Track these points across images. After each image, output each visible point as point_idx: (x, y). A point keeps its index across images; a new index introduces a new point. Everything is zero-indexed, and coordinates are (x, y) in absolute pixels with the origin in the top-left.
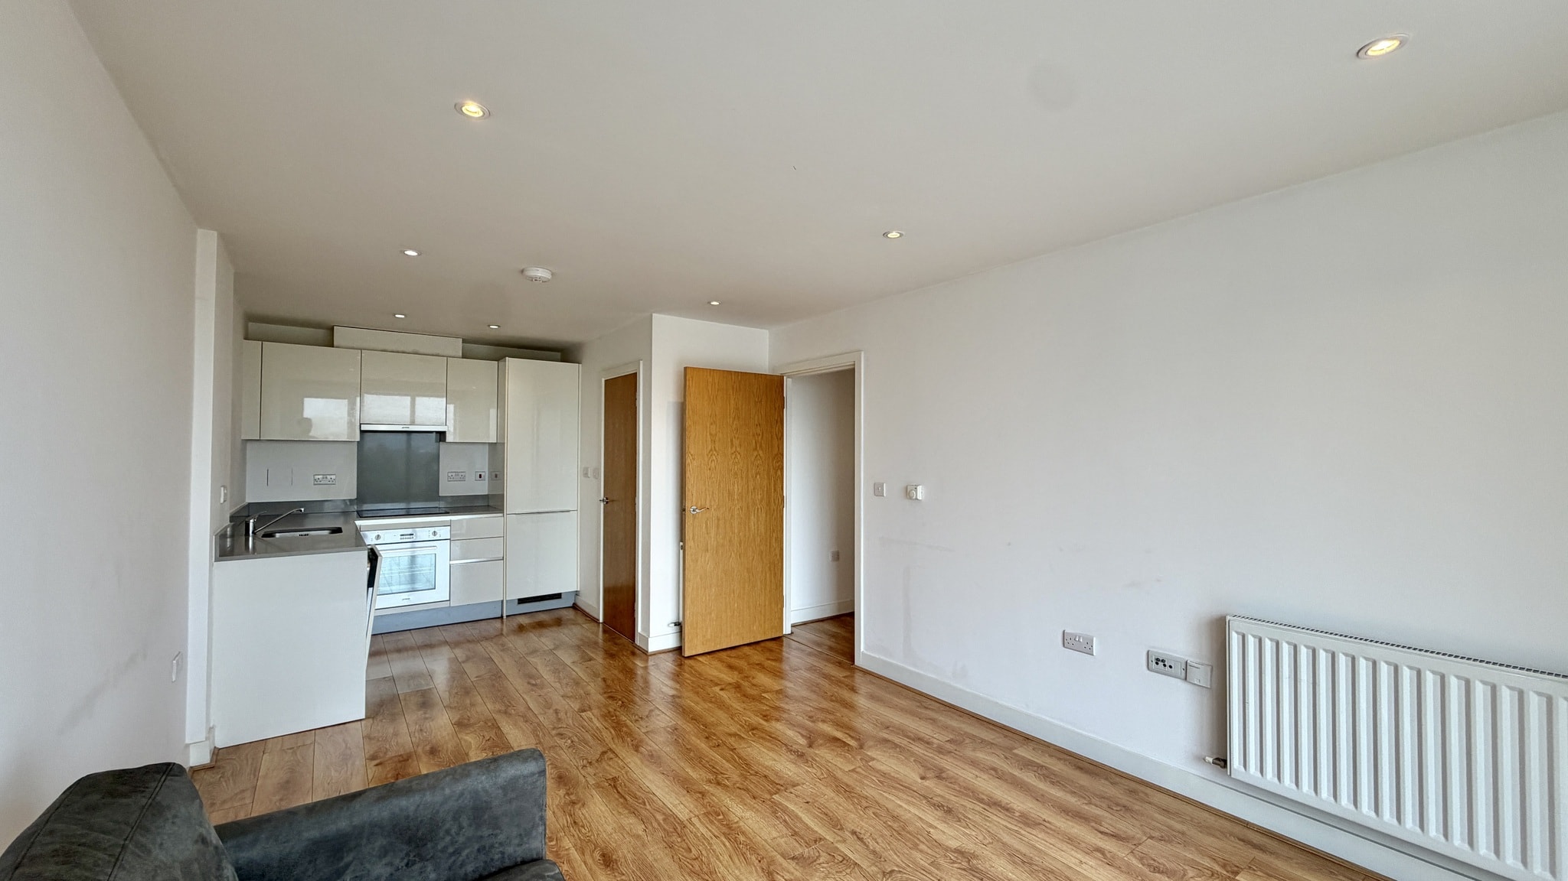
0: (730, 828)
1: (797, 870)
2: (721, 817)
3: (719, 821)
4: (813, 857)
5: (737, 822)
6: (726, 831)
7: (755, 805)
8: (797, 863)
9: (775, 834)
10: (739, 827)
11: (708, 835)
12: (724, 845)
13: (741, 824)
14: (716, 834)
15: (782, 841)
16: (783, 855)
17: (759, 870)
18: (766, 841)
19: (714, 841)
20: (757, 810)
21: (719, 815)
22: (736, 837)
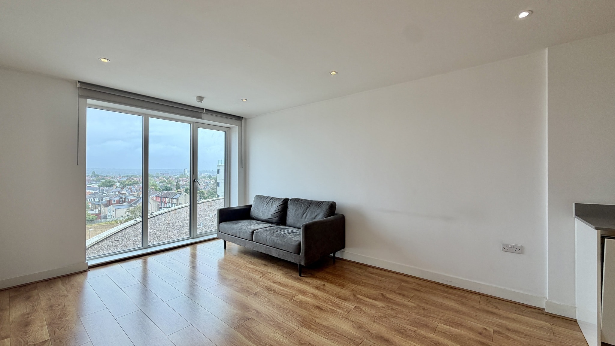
0: (278, 327)
1: (247, 315)
2: (285, 331)
3: (285, 330)
4: (240, 320)
5: (276, 330)
6: (279, 325)
7: (269, 341)
8: (247, 317)
9: (257, 327)
10: (274, 328)
11: (287, 322)
12: (278, 319)
13: (274, 330)
14: (283, 323)
15: (254, 325)
16: (253, 319)
17: (262, 313)
18: (261, 324)
19: (283, 320)
20: (268, 338)
21: (286, 332)
22: (274, 323)
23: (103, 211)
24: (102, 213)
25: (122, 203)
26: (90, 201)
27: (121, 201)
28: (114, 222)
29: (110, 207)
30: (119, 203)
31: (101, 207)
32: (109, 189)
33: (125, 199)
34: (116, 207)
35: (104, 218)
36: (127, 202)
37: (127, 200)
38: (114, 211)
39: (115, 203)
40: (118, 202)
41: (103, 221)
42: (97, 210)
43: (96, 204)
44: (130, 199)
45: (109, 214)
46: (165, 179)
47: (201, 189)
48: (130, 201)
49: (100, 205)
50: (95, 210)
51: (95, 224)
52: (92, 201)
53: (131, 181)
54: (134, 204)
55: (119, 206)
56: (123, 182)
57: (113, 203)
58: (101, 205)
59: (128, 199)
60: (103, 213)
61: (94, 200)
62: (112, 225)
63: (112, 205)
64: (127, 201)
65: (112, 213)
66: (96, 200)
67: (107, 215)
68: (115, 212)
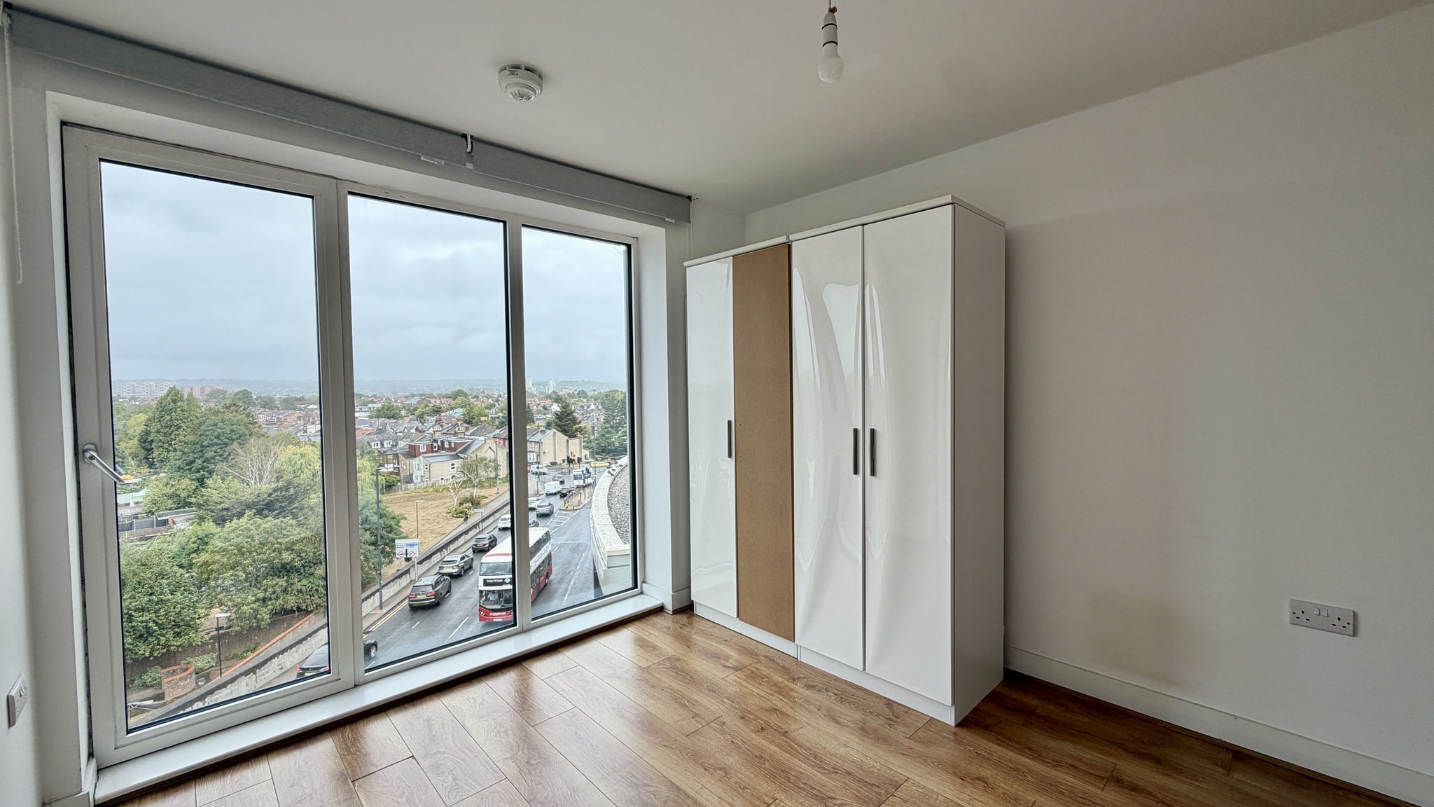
23: (405, 467)
24: (401, 472)
25: (437, 451)
26: (376, 447)
27: (435, 447)
28: (431, 490)
29: (417, 458)
30: (433, 452)
31: (400, 459)
32: (396, 422)
33: (443, 442)
34: (430, 460)
35: (408, 482)
36: (446, 448)
37: (446, 445)
38: (428, 467)
39: (425, 450)
40: (431, 449)
41: (409, 487)
42: (391, 466)
43: (388, 453)
44: (453, 444)
45: (417, 474)
46: (490, 400)
47: (580, 422)
48: (453, 446)
49: (396, 456)
50: (386, 465)
51: (397, 493)
52: (379, 447)
53: (427, 406)
54: (461, 452)
55: (435, 458)
56: (412, 408)
57: (421, 451)
58: (400, 455)
59: (450, 443)
60: (404, 471)
61: (382, 444)
62: (429, 495)
63: (422, 456)
64: (448, 447)
65: (422, 471)
66: (385, 446)
67: (411, 475)
68: (428, 469)
